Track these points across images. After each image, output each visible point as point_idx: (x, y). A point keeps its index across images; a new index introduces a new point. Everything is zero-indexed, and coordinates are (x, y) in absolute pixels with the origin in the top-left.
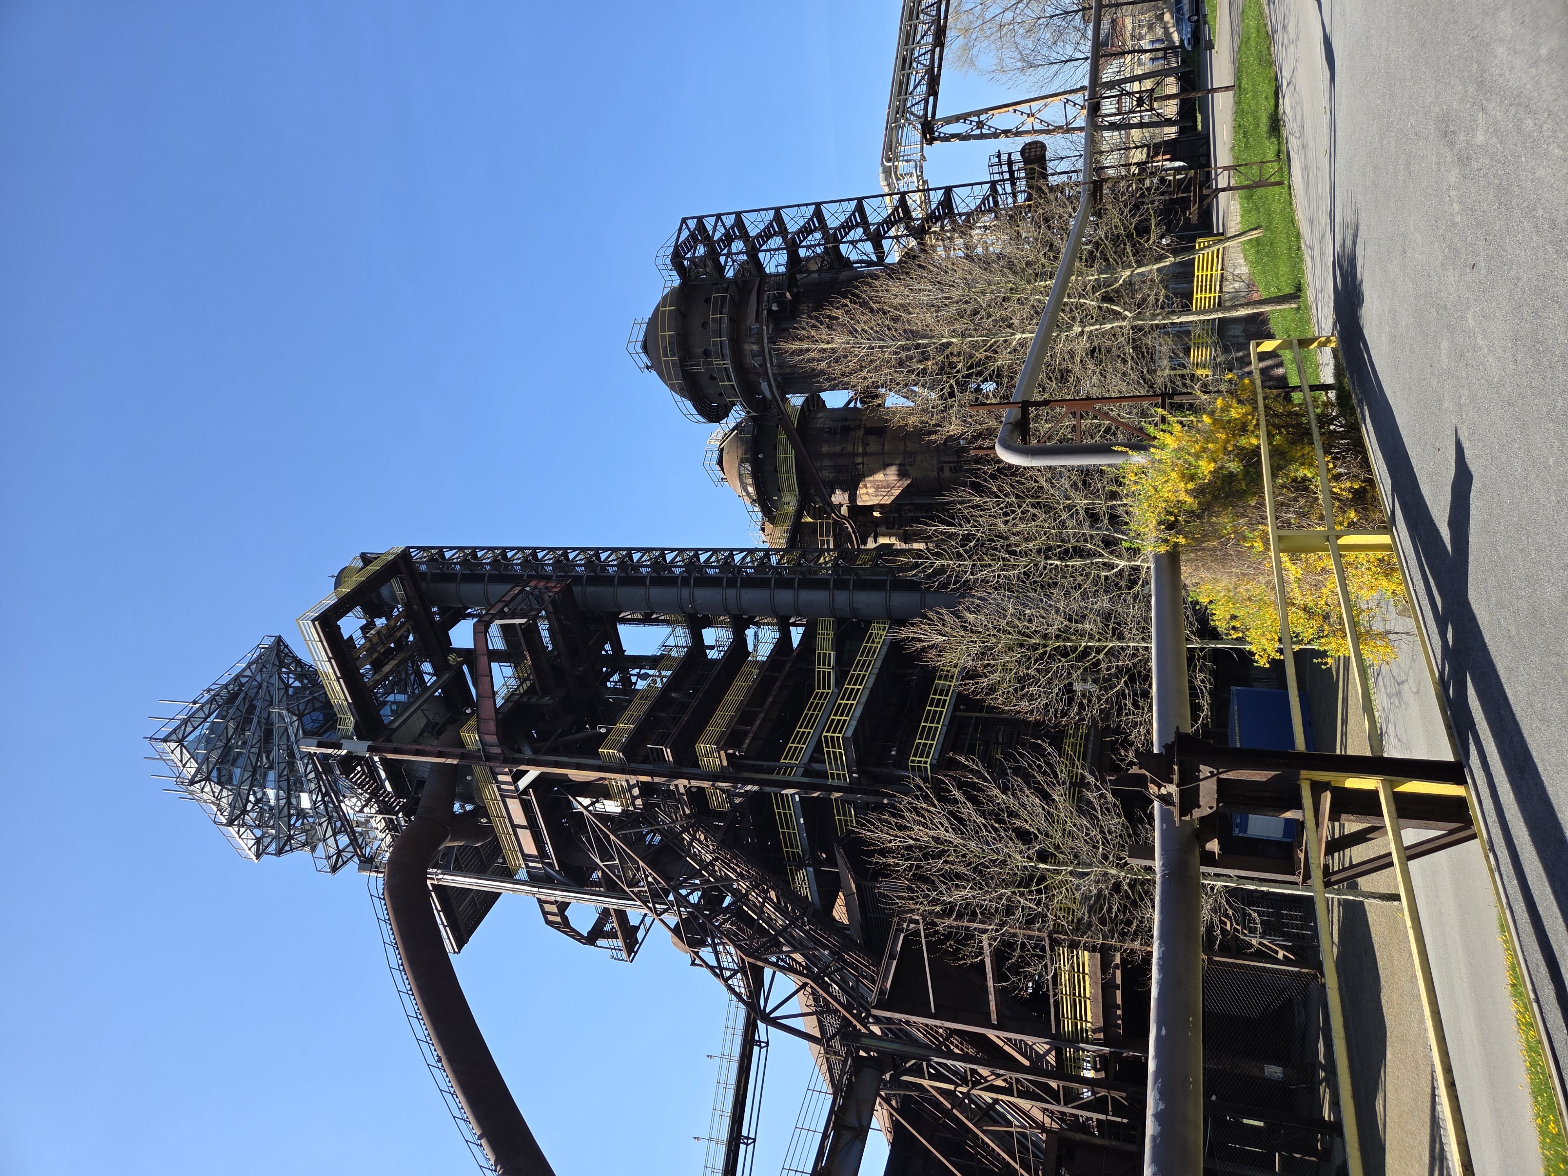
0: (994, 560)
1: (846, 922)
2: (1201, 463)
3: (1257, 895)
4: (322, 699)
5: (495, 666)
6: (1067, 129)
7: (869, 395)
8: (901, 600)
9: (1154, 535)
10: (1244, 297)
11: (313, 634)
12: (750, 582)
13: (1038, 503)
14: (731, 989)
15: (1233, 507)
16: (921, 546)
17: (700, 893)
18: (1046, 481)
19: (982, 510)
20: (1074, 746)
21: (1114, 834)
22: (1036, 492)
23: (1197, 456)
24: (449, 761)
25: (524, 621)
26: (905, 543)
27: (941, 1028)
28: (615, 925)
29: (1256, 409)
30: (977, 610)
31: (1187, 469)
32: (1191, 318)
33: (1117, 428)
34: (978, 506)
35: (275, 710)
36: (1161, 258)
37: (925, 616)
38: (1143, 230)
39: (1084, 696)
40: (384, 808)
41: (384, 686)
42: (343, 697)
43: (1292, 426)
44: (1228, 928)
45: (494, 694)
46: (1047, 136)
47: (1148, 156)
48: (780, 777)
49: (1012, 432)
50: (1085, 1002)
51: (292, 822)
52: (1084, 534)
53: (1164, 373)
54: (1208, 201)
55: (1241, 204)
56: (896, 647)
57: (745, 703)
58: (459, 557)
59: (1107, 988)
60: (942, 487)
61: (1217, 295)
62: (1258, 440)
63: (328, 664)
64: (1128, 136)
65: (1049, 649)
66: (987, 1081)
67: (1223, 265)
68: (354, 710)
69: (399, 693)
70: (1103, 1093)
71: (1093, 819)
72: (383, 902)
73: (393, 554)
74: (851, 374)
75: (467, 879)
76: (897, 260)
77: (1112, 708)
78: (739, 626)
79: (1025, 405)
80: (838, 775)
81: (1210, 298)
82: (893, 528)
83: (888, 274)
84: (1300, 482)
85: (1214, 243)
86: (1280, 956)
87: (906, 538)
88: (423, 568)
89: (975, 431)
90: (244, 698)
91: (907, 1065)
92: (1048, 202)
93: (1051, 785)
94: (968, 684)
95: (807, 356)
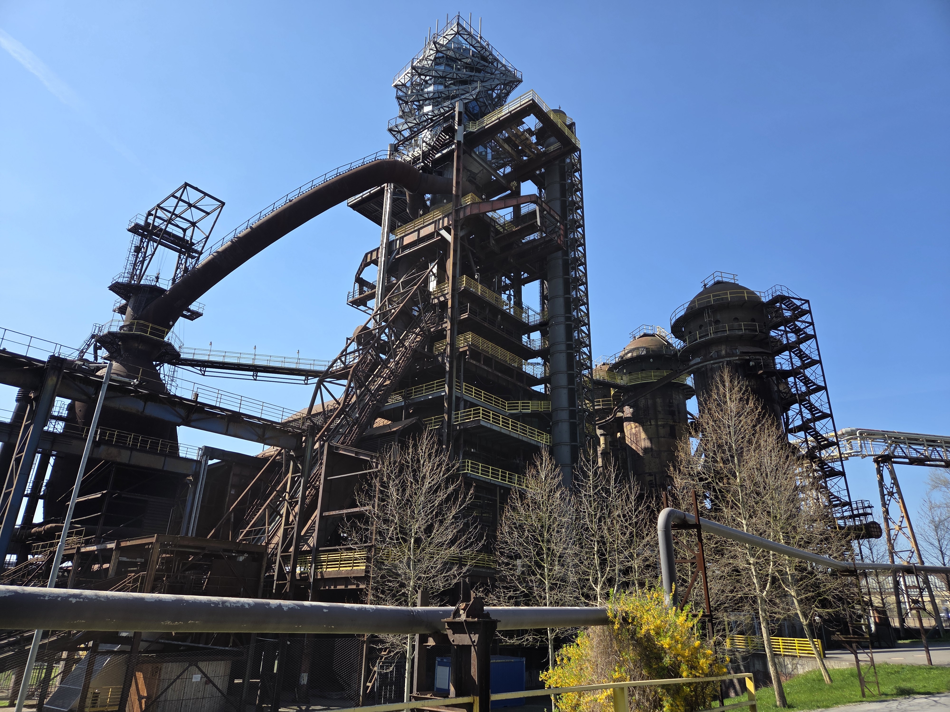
0: (595, 509)
1: (375, 426)
2: (668, 639)
3: (402, 671)
4: (487, 111)
5: (511, 209)
6: (892, 553)
7: (697, 427)
8: (565, 451)
9: (619, 609)
10: (782, 671)
11: (525, 100)
12: (570, 358)
13: (633, 536)
14: (335, 361)
15: (640, 660)
16: (600, 463)
17: (387, 340)
18: (648, 541)
19: (626, 501)
20: (483, 560)
21: (433, 584)
22: (640, 534)
23: (672, 637)
24: (454, 189)
25: (539, 224)
26: (601, 453)
27: (320, 483)
28: (367, 293)
29: (706, 675)
30: (563, 499)
31: (664, 630)
32: (765, 635)
33: (686, 587)
34: (628, 498)
35: (479, 84)
36: (805, 616)
37: (556, 467)
38: (824, 604)
39: (514, 566)
40: (425, 154)
41: (496, 146)
42: (488, 122)
43: (697, 699)
44: (383, 653)
45: (494, 211)
46: (886, 539)
47: (877, 607)
48: (454, 383)
49: (679, 518)
50: (337, 567)
51: (415, 103)
52: (615, 566)
53: (726, 618)
54: (848, 646)
55: (847, 669)
56: (536, 449)
57: (497, 360)
58: (576, 181)
59: (346, 580)
60: (639, 476)
61: (782, 653)
62: (685, 677)
63: (507, 111)
64: (890, 594)
65: (541, 543)
66: (292, 510)
67: (803, 657)
68: (481, 130)
69: (492, 155)
70: (288, 578)
71: (441, 571)
72: (373, 160)
73: (576, 141)
74: (710, 414)
75: (388, 206)
76: (791, 442)
77: (508, 583)
78: (542, 353)
79: (698, 526)
80: (458, 417)
81: (780, 648)
82: (610, 446)
83: (780, 436)
84: (659, 703)
85: (818, 651)
86: (368, 684)
87: (605, 454)
88: (568, 161)
89: (677, 495)
90: (485, 66)
91: (299, 464)
92: (840, 540)
93: (459, 546)
94: (516, 494)
95: (720, 385)
